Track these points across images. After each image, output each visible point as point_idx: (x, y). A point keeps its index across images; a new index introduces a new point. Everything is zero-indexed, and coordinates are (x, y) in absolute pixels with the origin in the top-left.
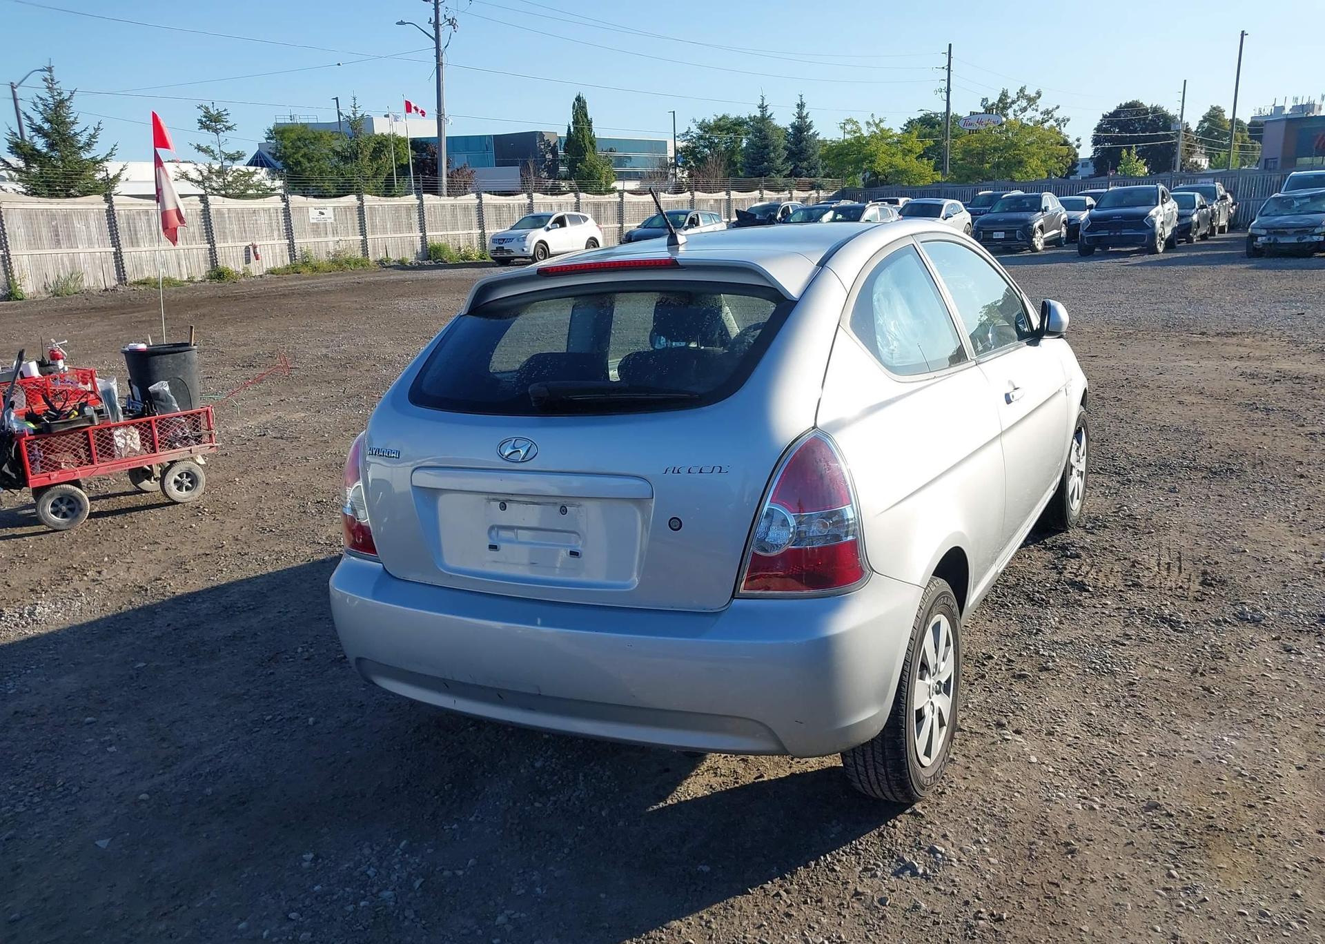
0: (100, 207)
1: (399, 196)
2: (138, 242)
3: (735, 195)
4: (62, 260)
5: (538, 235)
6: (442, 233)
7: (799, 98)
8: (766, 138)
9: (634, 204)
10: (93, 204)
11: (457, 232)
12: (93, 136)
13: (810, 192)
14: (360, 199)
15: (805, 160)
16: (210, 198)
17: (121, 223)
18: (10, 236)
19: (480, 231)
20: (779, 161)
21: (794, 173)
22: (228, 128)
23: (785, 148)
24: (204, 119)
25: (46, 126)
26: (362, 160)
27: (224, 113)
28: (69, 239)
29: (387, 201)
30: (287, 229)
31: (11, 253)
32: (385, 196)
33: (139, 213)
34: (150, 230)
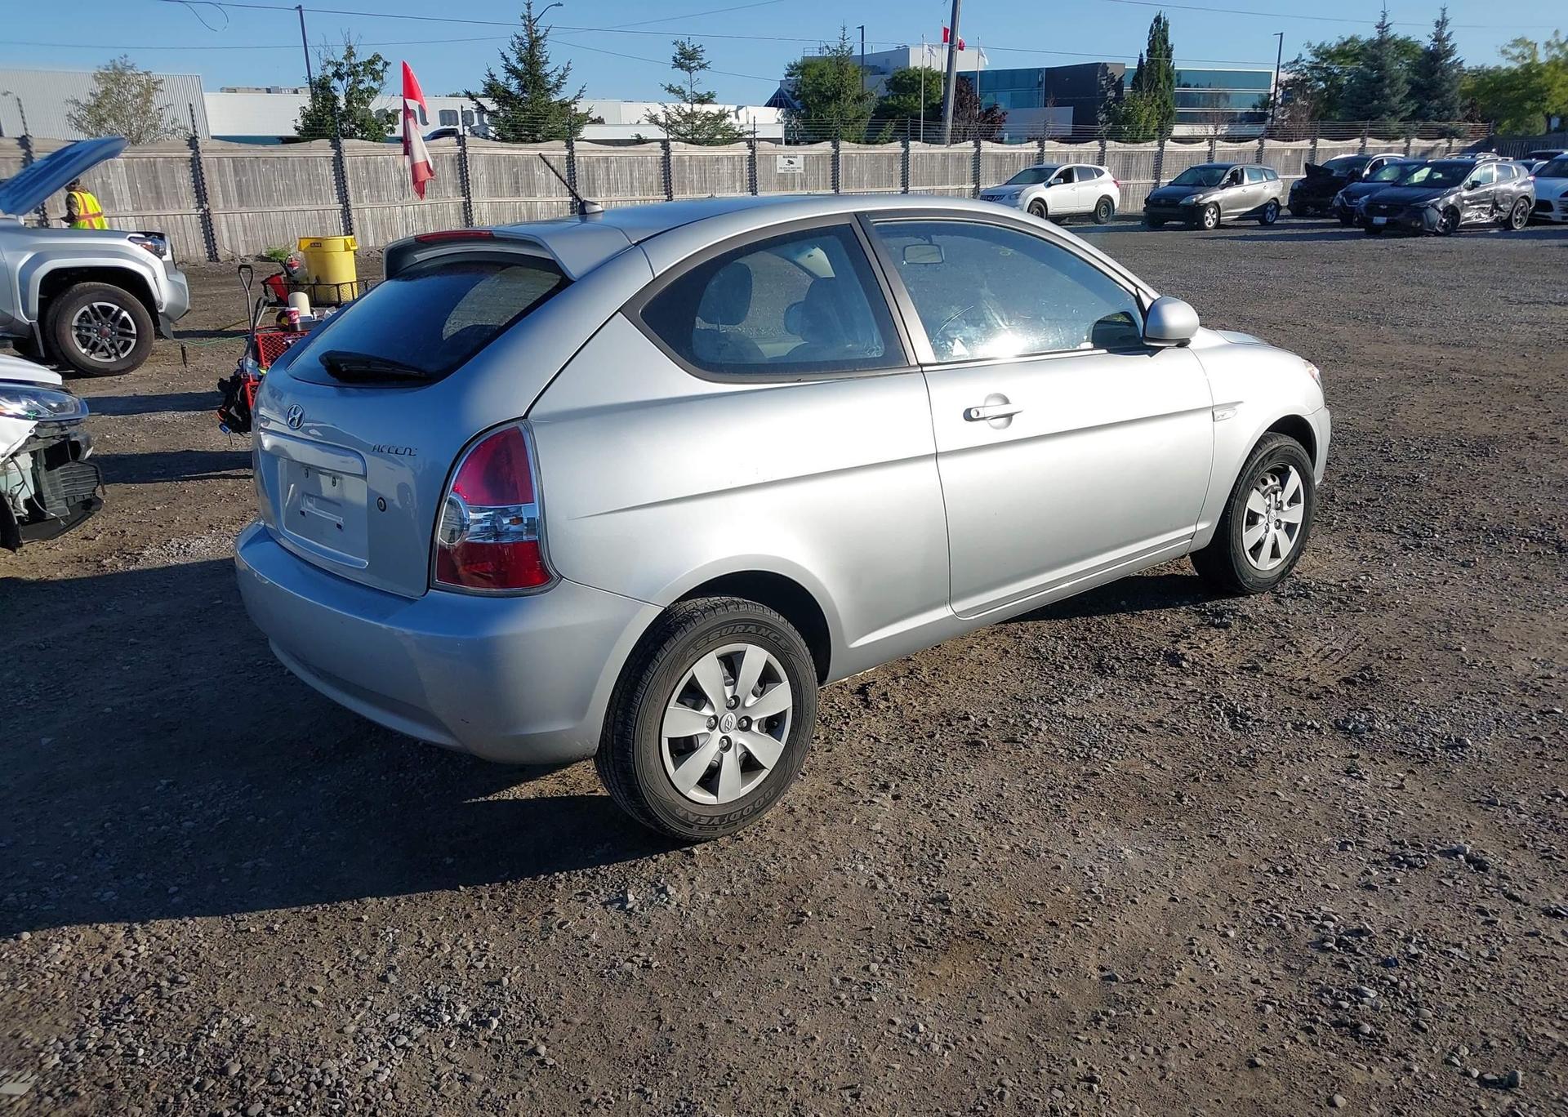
0: (561, 153)
1: (882, 144)
2: (595, 192)
3: (1323, 143)
4: (520, 209)
5: (1039, 191)
6: (927, 188)
7: (1440, 12)
8: (1381, 68)
9: (1178, 155)
10: (554, 150)
11: (946, 187)
12: (562, 77)
13: (1438, 141)
14: (836, 146)
15: (1436, 97)
16: (672, 144)
17: (580, 171)
18: (473, 182)
19: (974, 186)
20: (1395, 100)
21: (1415, 116)
22: (703, 66)
23: (1408, 82)
24: (678, 57)
25: (520, 66)
26: (844, 101)
27: (700, 49)
28: (529, 187)
29: (867, 149)
30: (750, 180)
31: (473, 200)
32: (868, 143)
33: (598, 160)
34: (609, 178)
